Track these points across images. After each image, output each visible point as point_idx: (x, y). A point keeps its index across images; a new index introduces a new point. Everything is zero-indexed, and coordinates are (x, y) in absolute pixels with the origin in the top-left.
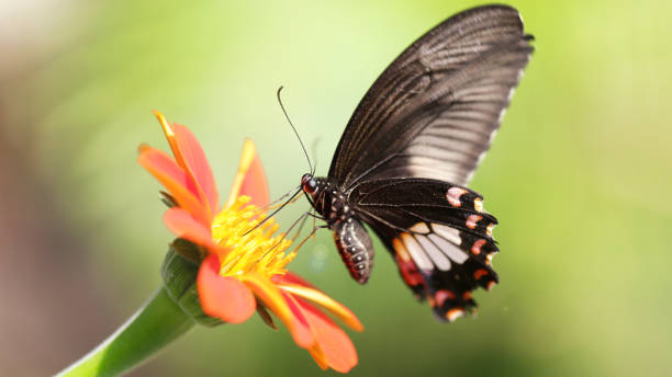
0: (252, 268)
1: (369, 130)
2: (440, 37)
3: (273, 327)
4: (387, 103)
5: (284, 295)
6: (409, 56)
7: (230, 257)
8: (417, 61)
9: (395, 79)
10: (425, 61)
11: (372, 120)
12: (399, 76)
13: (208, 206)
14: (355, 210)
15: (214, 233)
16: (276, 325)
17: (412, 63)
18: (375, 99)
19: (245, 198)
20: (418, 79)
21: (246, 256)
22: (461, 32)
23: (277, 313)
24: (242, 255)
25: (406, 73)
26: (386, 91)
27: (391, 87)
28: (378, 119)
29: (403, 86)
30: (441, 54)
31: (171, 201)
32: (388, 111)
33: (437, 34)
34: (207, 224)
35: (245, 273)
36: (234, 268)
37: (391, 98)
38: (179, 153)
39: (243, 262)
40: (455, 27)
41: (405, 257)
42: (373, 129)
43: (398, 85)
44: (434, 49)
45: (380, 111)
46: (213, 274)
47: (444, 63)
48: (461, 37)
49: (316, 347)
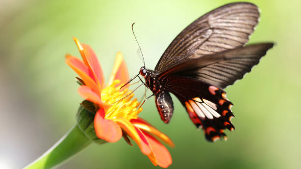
0: (120, 115)
1: (179, 50)
2: (220, 13)
3: (131, 145)
4: (189, 39)
5: (136, 129)
6: (203, 19)
7: (110, 110)
8: (207, 22)
9: (195, 28)
10: (211, 23)
11: (181, 46)
12: (197, 27)
13: (99, 84)
14: (165, 88)
15: (102, 98)
16: (132, 143)
17: (204, 23)
18: (184, 36)
19: (118, 81)
20: (206, 30)
21: (118, 109)
22: (230, 12)
23: (133, 138)
24: (116, 109)
25: (201, 26)
26: (189, 33)
27: (192, 32)
28: (184, 46)
29: (198, 32)
30: (219, 21)
31: (81, 82)
32: (190, 43)
33: (218, 11)
34: (99, 94)
35: (117, 118)
36: (111, 115)
37: (192, 37)
38: (85, 58)
39: (116, 112)
40: (227, 9)
41: (191, 110)
42: (181, 50)
43: (196, 31)
44: (216, 18)
45: (185, 42)
46: (101, 118)
47: (220, 25)
48: (230, 15)
49: (152, 155)
